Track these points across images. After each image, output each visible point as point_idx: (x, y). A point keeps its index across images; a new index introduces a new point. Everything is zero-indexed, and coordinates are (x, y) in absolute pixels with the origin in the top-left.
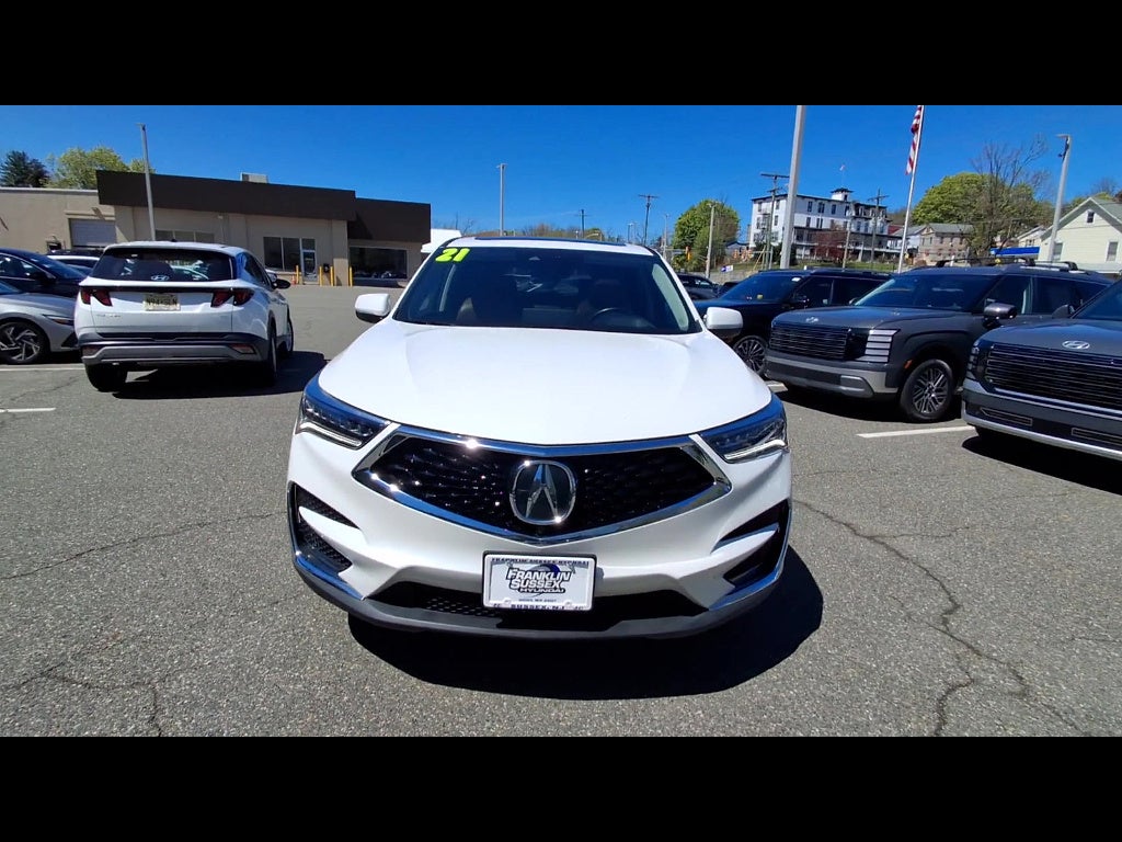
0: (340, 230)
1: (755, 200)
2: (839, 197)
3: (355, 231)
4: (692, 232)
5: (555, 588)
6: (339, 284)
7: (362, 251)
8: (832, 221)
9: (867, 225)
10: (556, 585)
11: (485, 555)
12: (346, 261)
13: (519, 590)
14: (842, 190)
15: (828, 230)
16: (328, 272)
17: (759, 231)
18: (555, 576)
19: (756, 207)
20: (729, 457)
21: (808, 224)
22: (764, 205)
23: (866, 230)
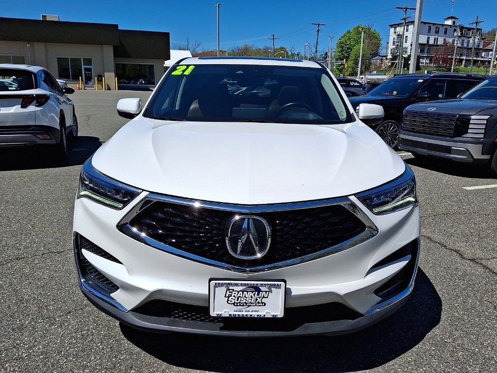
0: (109, 51)
1: (391, 26)
2: (449, 22)
3: (119, 52)
4: (348, 48)
5: (259, 303)
6: (109, 89)
7: (124, 65)
8: (445, 39)
9: (469, 42)
10: (259, 300)
11: (210, 280)
12: (113, 74)
13: (234, 304)
14: (452, 18)
15: (441, 46)
16: (102, 80)
17: (394, 47)
18: (258, 295)
19: (392, 30)
20: (376, 210)
21: (428, 41)
22: (398, 29)
23: (468, 45)
